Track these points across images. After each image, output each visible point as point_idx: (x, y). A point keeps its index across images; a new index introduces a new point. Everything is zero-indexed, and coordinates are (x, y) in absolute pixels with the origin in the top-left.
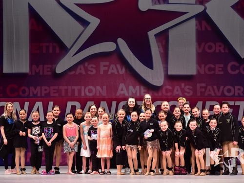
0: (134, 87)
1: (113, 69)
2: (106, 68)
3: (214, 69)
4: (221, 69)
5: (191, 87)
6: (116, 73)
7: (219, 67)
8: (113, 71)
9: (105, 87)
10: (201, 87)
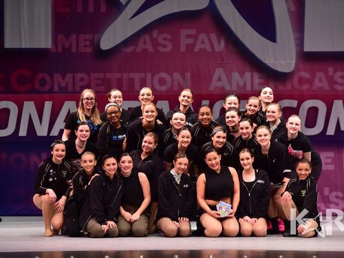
0: (242, 75)
1: (203, 42)
2: (191, 41)
6: (209, 49)
8: (203, 46)
9: (188, 75)
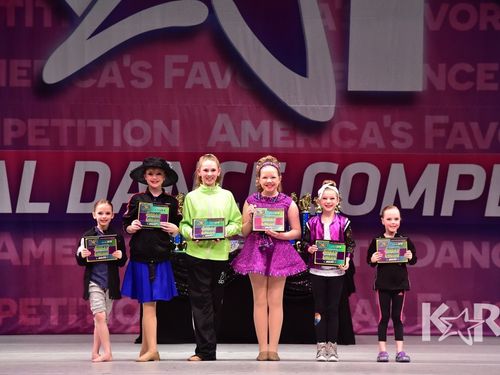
0: (256, 124)
1: (198, 75)
2: (180, 72)
3: (472, 77)
4: (491, 76)
5: (408, 126)
6: (208, 85)
7: (487, 72)
8: (199, 81)
9: (176, 123)
10: (437, 126)
